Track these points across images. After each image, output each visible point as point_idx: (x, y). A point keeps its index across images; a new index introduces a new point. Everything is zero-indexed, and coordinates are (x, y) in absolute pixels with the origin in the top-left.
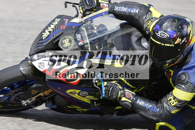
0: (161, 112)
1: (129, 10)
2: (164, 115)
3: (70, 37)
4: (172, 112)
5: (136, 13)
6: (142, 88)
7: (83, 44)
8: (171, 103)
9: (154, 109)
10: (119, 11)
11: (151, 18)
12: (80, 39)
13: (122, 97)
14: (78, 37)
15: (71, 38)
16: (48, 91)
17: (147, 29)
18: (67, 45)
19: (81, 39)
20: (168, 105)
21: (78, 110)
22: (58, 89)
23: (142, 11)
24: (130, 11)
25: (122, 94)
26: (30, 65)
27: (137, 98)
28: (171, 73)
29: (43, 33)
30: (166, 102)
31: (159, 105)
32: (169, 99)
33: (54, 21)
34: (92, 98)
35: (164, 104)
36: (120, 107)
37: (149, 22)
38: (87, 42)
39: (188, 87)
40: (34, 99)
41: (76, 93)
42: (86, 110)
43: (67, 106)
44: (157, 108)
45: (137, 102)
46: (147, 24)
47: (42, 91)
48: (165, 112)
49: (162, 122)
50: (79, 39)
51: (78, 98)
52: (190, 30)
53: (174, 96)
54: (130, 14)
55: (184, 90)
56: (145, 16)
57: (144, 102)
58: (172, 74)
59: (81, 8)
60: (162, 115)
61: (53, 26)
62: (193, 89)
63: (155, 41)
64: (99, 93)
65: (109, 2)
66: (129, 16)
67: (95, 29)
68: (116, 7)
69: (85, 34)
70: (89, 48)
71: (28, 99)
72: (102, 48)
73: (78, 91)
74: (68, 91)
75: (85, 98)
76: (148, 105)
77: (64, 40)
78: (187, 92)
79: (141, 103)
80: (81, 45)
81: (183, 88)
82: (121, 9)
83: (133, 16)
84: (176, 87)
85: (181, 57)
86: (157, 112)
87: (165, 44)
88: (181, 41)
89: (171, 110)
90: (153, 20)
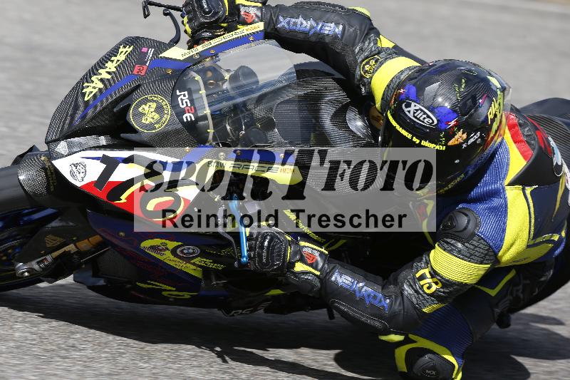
0: (397, 307)
1: (317, 27)
2: (402, 316)
3: (159, 98)
4: (425, 310)
5: (335, 36)
6: (341, 242)
7: (193, 119)
8: (422, 286)
9: (378, 300)
10: (291, 31)
12: (187, 105)
13: (295, 262)
15: (163, 101)
16: (89, 240)
17: (365, 83)
18: (151, 120)
19: (189, 105)
20: (416, 291)
21: (165, 293)
22: (119, 236)
23: (352, 30)
24: (321, 29)
25: (295, 254)
26: (46, 169)
27: (334, 265)
29: (86, 84)
30: (408, 281)
31: (392, 288)
32: (418, 275)
33: (114, 52)
34: (209, 263)
35: (405, 286)
36: (278, 292)
37: (371, 63)
38: (205, 112)
39: (473, 250)
40: (49, 258)
42: (187, 295)
43: (137, 283)
44: (385, 297)
45: (332, 276)
46: (364, 67)
47: (74, 239)
48: (404, 309)
49: (396, 333)
50: (183, 104)
51: (172, 264)
52: (494, 113)
53: (432, 268)
54: (321, 39)
55: (460, 254)
56: (360, 45)
57: (350, 279)
59: (186, 20)
60: (396, 314)
61: (111, 67)
62: (486, 254)
63: (398, 127)
65: (264, 3)
67: (226, 78)
68: (281, 18)
69: (200, 92)
70: (211, 131)
71: (34, 259)
72: (244, 132)
73: (172, 245)
74: (146, 244)
75: (191, 264)
76: (363, 287)
77: (144, 106)
78: (469, 261)
79: (343, 279)
80: (189, 120)
81: (459, 252)
82: (295, 24)
83: (327, 43)
84: (438, 245)
85: (459, 179)
86: (383, 306)
87: (423, 141)
88: (467, 140)
89: (423, 303)
90: (380, 56)
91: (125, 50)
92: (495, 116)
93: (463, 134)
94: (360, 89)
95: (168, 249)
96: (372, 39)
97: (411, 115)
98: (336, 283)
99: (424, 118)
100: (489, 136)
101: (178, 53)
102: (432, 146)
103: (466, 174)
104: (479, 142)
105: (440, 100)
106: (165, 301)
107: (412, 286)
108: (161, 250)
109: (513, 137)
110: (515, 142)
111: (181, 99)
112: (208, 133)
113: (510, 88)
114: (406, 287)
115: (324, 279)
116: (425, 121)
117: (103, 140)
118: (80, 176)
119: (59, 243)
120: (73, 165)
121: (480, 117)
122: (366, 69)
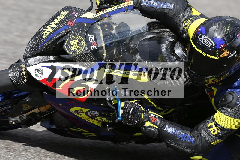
0: (198, 142)
1: (161, 5)
2: (200, 146)
4: (212, 143)
5: (170, 9)
6: (171, 110)
8: (211, 131)
9: (188, 139)
11: (190, 17)
13: (145, 122)
15: (81, 39)
16: (45, 107)
17: (185, 32)
18: (75, 48)
19: (94, 41)
20: (208, 134)
21: (84, 133)
22: (59, 105)
23: (178, 6)
24: (163, 6)
27: (166, 122)
28: (213, 91)
29: (44, 30)
30: (204, 129)
31: (195, 132)
32: (208, 126)
33: (59, 14)
34: (104, 120)
35: (202, 132)
36: (140, 134)
37: (188, 22)
38: (102, 45)
39: (236, 112)
40: (25, 115)
42: (94, 135)
43: (70, 128)
44: (192, 137)
46: (184, 24)
47: (37, 106)
48: (202, 143)
49: (198, 155)
51: (86, 119)
53: (216, 122)
54: (163, 10)
55: (230, 115)
56: (183, 13)
57: (174, 129)
58: (215, 93)
60: (198, 146)
61: (57, 21)
63: (195, 47)
64: (114, 114)
66: (160, 12)
67: (114, 28)
68: (143, 0)
69: (100, 35)
70: (105, 54)
71: (18, 116)
72: (122, 55)
73: (85, 110)
74: (73, 109)
75: (95, 120)
76: (180, 133)
77: (72, 41)
78: (234, 118)
79: (170, 129)
80: (94, 49)
81: (229, 113)
82: (150, 3)
83: (166, 13)
84: (219, 110)
85: (226, 75)
86: (191, 142)
87: (207, 55)
88: (230, 55)
89: (211, 140)
90: (192, 18)
91: (64, 13)
93: (228, 51)
94: (183, 35)
95: (84, 112)
96: (188, 11)
97: (202, 42)
98: (167, 131)
99: (208, 43)
101: (89, 15)
102: (212, 57)
103: (230, 73)
104: (236, 56)
105: (216, 35)
106: (84, 137)
107: (206, 131)
108: (80, 113)
111: (90, 38)
112: (104, 55)
115: (160, 130)
116: (209, 44)
117: (52, 58)
119: (29, 108)
120: (36, 70)
121: (236, 43)
122: (186, 25)
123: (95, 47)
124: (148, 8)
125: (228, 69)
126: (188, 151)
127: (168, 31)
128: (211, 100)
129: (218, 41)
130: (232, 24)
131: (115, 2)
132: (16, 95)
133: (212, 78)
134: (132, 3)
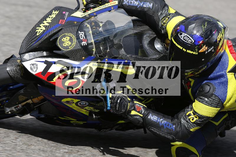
0: (178, 129)
2: (180, 133)
3: (71, 35)
4: (191, 130)
5: (149, 8)
6: (151, 100)
8: (190, 119)
9: (170, 126)
10: (129, 6)
11: (168, 15)
13: (131, 110)
14: (81, 36)
15: (73, 36)
16: (38, 98)
17: (163, 28)
18: (67, 45)
20: (187, 121)
21: (71, 122)
23: (157, 5)
24: (143, 5)
26: (19, 66)
27: (149, 111)
28: (190, 82)
29: (37, 28)
30: (183, 117)
31: (176, 120)
32: (187, 114)
33: (50, 13)
34: (92, 109)
37: (166, 19)
38: (92, 41)
39: (212, 101)
40: (20, 105)
41: (73, 103)
42: (81, 123)
43: (59, 117)
45: (148, 116)
46: (163, 21)
47: (32, 97)
48: (182, 130)
49: (178, 141)
50: (82, 38)
52: (220, 38)
53: (194, 111)
54: (143, 9)
56: (161, 12)
57: (157, 117)
58: (192, 84)
60: (178, 132)
62: (219, 103)
63: (176, 44)
66: (141, 11)
67: (100, 26)
68: (125, 0)
69: (90, 32)
70: (94, 50)
71: (13, 106)
72: (109, 50)
73: (76, 101)
74: (64, 100)
75: (84, 109)
76: (162, 121)
77: (64, 38)
79: (153, 117)
82: (131, 3)
83: (146, 11)
84: (196, 100)
85: (204, 68)
86: (172, 129)
87: (187, 50)
88: (207, 50)
89: (190, 127)
90: (170, 16)
91: (55, 12)
92: (221, 39)
93: (206, 47)
94: (162, 31)
96: (166, 9)
97: (182, 39)
98: (150, 119)
99: (188, 40)
100: (218, 49)
101: (79, 14)
102: (192, 52)
103: (207, 66)
104: (213, 51)
105: (195, 32)
106: (72, 125)
107: (185, 119)
108: (71, 103)
109: (230, 51)
110: (231, 53)
113: (228, 28)
114: (182, 120)
115: (145, 118)
117: (45, 54)
118: (35, 70)
119: (25, 99)
120: (31, 65)
121: (213, 39)
122: (164, 22)
123: (85, 43)
124: (129, 7)
125: (206, 63)
126: (169, 137)
127: (147, 27)
128: (189, 90)
129: (197, 37)
130: (209, 22)
131: (100, 2)
132: (11, 87)
133: (191, 71)
134: (116, 3)
